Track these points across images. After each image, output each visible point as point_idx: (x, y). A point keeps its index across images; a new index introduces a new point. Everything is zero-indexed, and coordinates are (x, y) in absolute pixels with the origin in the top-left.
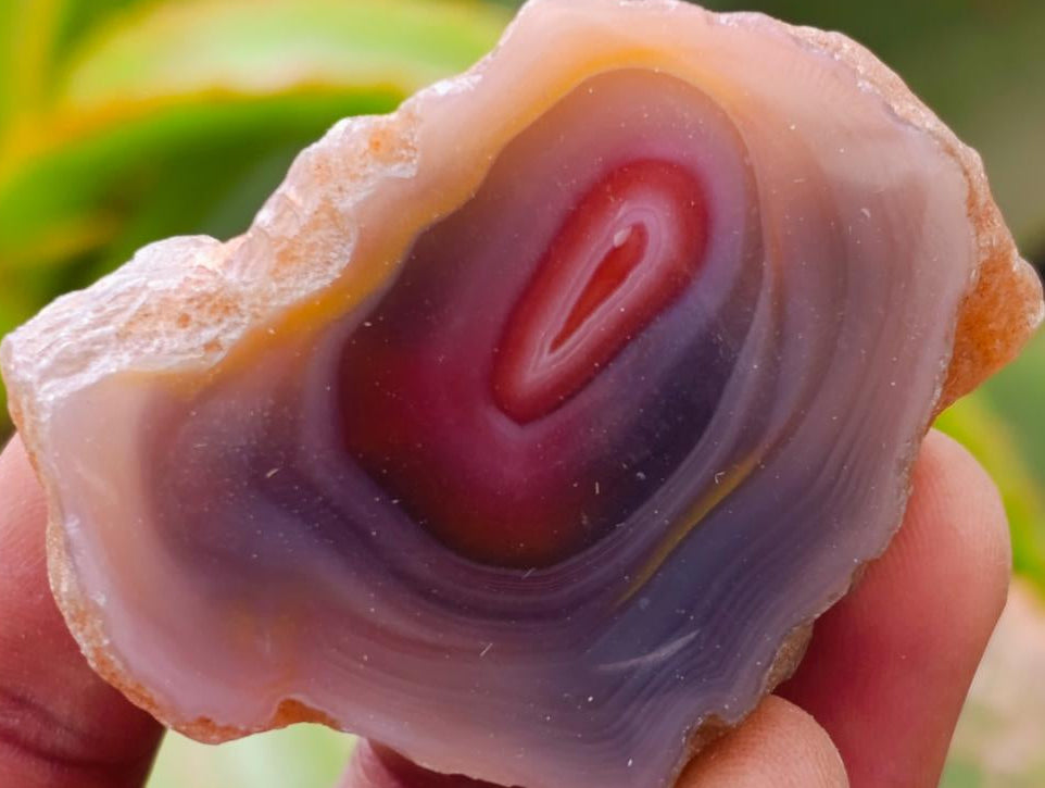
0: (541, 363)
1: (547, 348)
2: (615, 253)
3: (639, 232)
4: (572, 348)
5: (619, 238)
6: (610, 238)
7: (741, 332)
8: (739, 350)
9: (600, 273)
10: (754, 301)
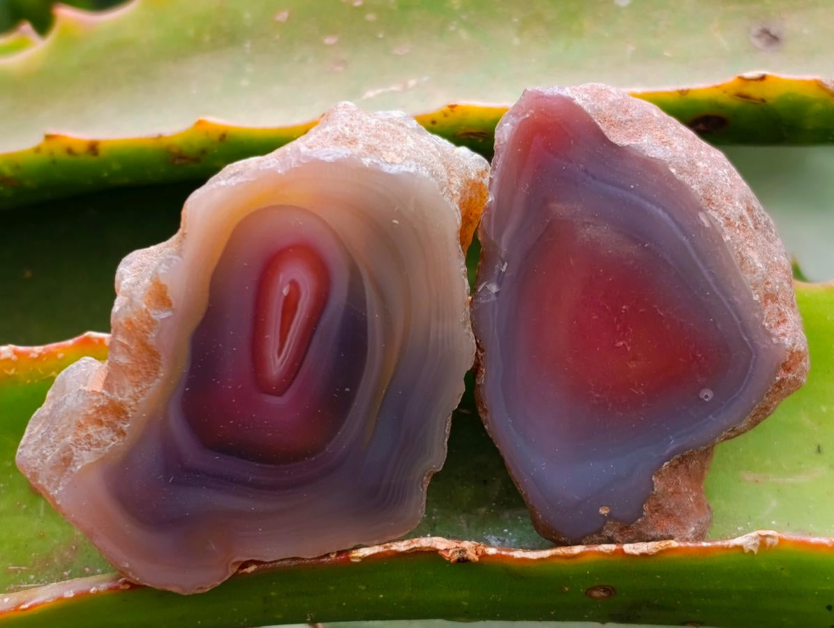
0: (276, 364)
1: (276, 356)
2: (287, 299)
3: (294, 284)
4: (287, 351)
5: (285, 291)
6: (281, 293)
7: (363, 303)
8: (366, 312)
9: (284, 311)
10: (363, 287)
